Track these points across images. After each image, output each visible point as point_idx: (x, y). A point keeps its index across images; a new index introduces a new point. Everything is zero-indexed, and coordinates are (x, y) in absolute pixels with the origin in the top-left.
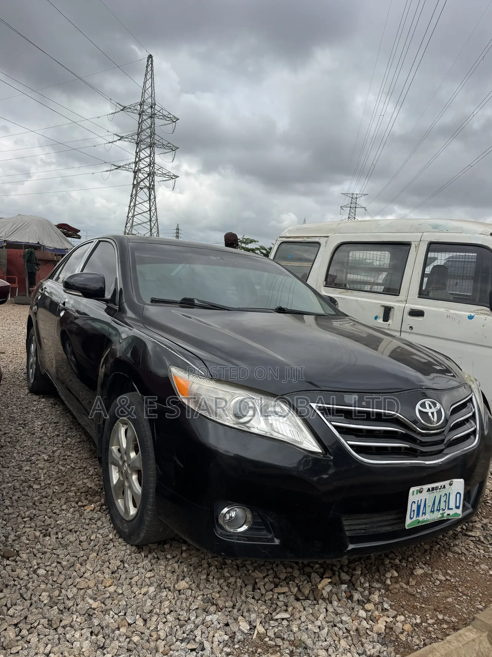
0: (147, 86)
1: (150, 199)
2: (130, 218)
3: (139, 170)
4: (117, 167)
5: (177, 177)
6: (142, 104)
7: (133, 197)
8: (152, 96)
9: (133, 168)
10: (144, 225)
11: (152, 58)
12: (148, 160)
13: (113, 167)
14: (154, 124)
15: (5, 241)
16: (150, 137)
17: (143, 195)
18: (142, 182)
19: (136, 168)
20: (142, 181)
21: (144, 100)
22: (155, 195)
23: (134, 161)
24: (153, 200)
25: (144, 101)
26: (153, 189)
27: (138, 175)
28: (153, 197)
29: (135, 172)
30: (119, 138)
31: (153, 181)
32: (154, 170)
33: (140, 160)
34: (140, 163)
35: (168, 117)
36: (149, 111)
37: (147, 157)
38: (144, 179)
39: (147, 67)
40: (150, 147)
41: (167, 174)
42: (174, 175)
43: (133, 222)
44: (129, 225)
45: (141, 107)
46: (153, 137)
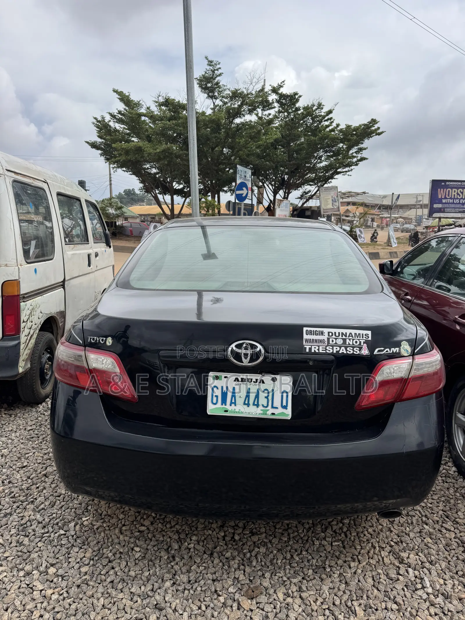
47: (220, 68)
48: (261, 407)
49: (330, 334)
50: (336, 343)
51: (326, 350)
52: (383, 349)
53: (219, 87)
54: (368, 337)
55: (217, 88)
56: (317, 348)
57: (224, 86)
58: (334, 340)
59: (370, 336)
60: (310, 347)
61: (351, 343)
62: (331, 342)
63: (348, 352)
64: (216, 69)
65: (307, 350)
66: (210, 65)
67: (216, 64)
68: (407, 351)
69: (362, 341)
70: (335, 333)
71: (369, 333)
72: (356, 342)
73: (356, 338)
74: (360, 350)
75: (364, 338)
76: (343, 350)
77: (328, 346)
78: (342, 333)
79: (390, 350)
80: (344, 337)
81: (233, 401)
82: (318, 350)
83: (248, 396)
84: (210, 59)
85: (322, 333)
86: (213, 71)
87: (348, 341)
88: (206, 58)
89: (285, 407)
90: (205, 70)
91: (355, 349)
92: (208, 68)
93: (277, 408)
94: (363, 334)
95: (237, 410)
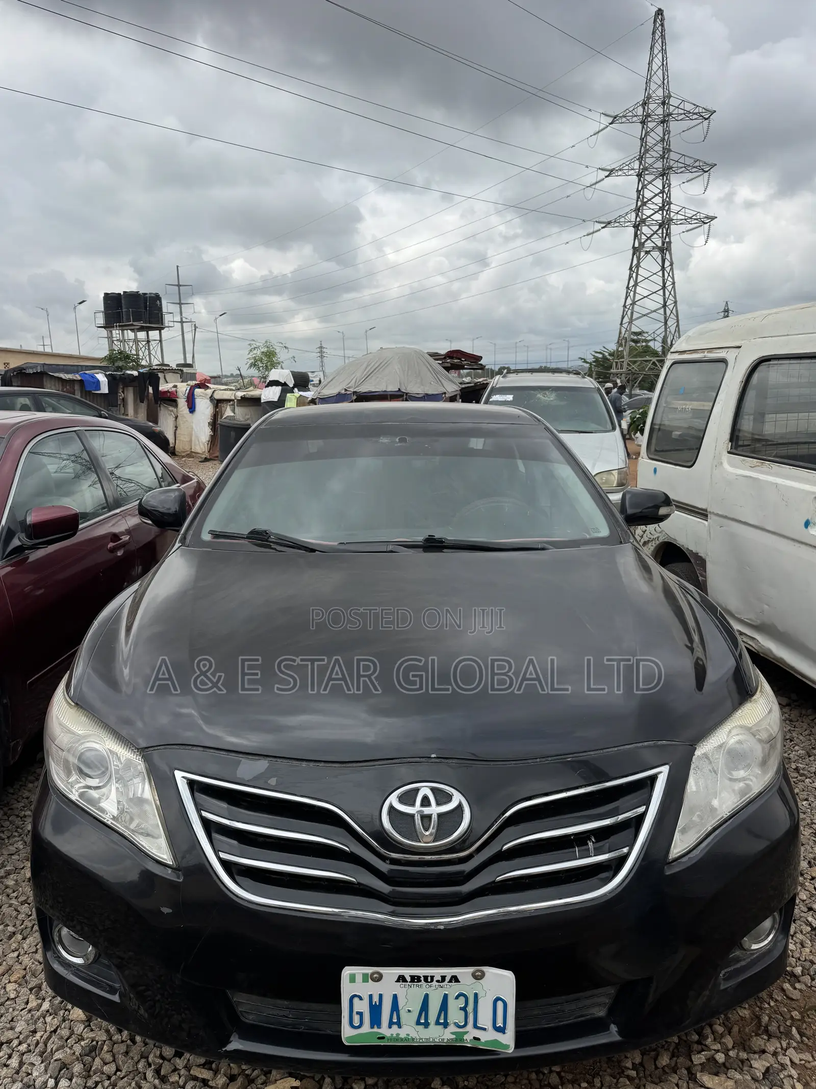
0: (655, 67)
1: (663, 268)
2: (628, 307)
3: (643, 221)
4: (604, 225)
5: (713, 218)
6: (645, 103)
7: (634, 269)
8: (664, 84)
9: (633, 219)
10: (653, 315)
11: (662, 14)
12: (658, 200)
13: (599, 226)
14: (669, 133)
15: (355, 393)
16: (663, 157)
17: (650, 264)
18: (649, 241)
19: (638, 219)
20: (649, 238)
21: (649, 94)
22: (671, 258)
23: (633, 207)
24: (668, 269)
25: (649, 97)
26: (669, 249)
27: (641, 230)
28: (669, 264)
29: (636, 227)
30: (607, 173)
31: (668, 235)
32: (669, 215)
33: (644, 204)
34: (645, 207)
35: (694, 114)
36: (660, 111)
37: (656, 195)
38: (652, 235)
39: (654, 33)
40: (663, 175)
41: (694, 217)
42: (707, 217)
43: (632, 313)
44: (626, 320)
45: (644, 109)
46: (666, 156)
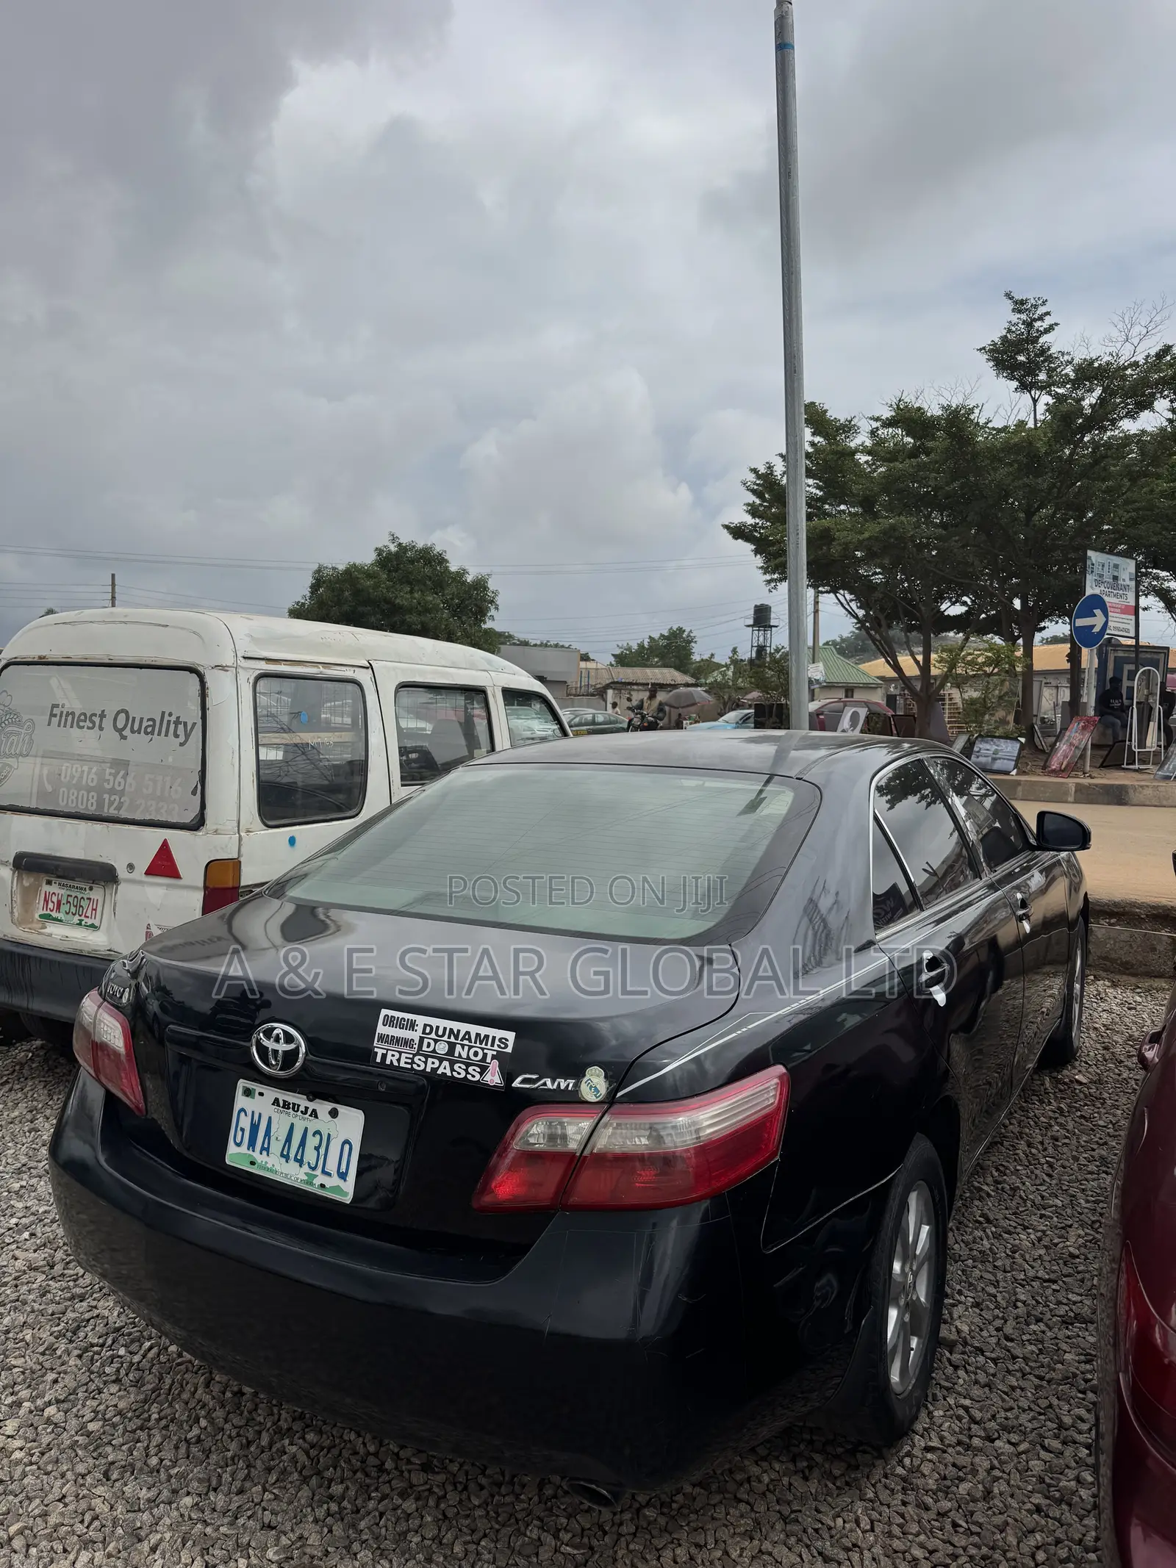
47: (1048, 313)
48: (306, 1168)
49: (428, 1030)
50: (434, 1051)
51: (413, 1062)
52: (534, 1077)
53: (1050, 359)
54: (506, 1046)
55: (1043, 362)
56: (397, 1055)
57: (1063, 354)
58: (432, 1043)
59: (511, 1044)
60: (385, 1052)
61: (464, 1055)
62: (425, 1048)
63: (455, 1074)
64: (1036, 316)
65: (378, 1060)
66: (1020, 312)
67: (1036, 307)
68: (597, 1090)
69: (490, 1053)
70: (438, 1028)
71: (510, 1036)
72: (476, 1054)
73: (478, 1045)
74: (481, 1074)
75: (496, 1048)
76: (445, 1069)
77: (418, 1054)
78: (451, 1030)
79: (553, 1083)
80: (452, 1039)
81: (266, 1146)
82: (399, 1060)
83: (289, 1139)
84: (1018, 297)
85: (412, 1025)
86: (1029, 325)
87: (458, 1048)
88: (1009, 296)
89: (343, 1176)
90: (1007, 325)
91: (470, 1069)
92: (1015, 318)
93: (329, 1174)
94: (494, 1038)
95: (269, 1166)
